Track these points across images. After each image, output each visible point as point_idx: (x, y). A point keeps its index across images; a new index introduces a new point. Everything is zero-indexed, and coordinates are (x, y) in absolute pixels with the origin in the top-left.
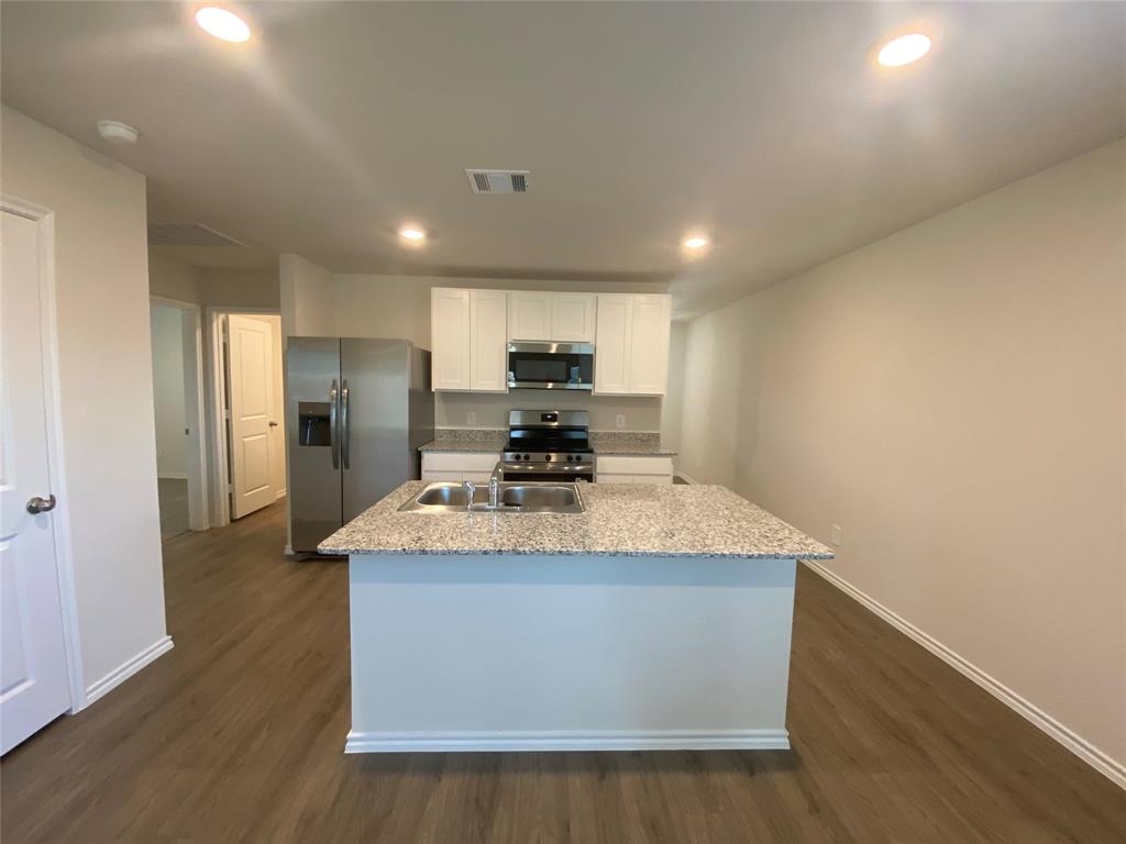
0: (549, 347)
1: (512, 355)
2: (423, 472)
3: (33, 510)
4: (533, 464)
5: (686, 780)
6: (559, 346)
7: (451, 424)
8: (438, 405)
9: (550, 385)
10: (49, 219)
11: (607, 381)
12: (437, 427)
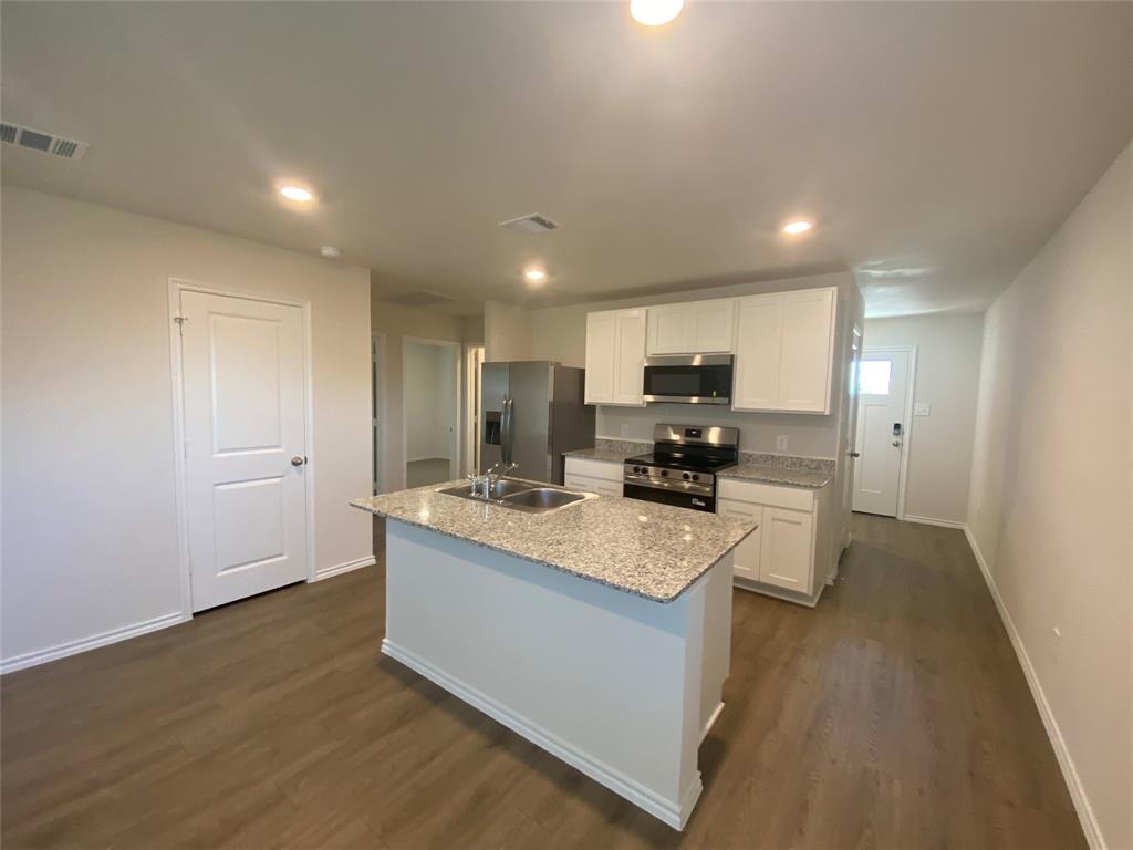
0: (692, 358)
1: (646, 368)
2: (566, 476)
3: (295, 464)
4: (669, 480)
5: (548, 788)
6: (703, 357)
7: (608, 435)
8: (599, 418)
9: (695, 400)
10: (308, 306)
11: (748, 394)
12: (598, 437)
